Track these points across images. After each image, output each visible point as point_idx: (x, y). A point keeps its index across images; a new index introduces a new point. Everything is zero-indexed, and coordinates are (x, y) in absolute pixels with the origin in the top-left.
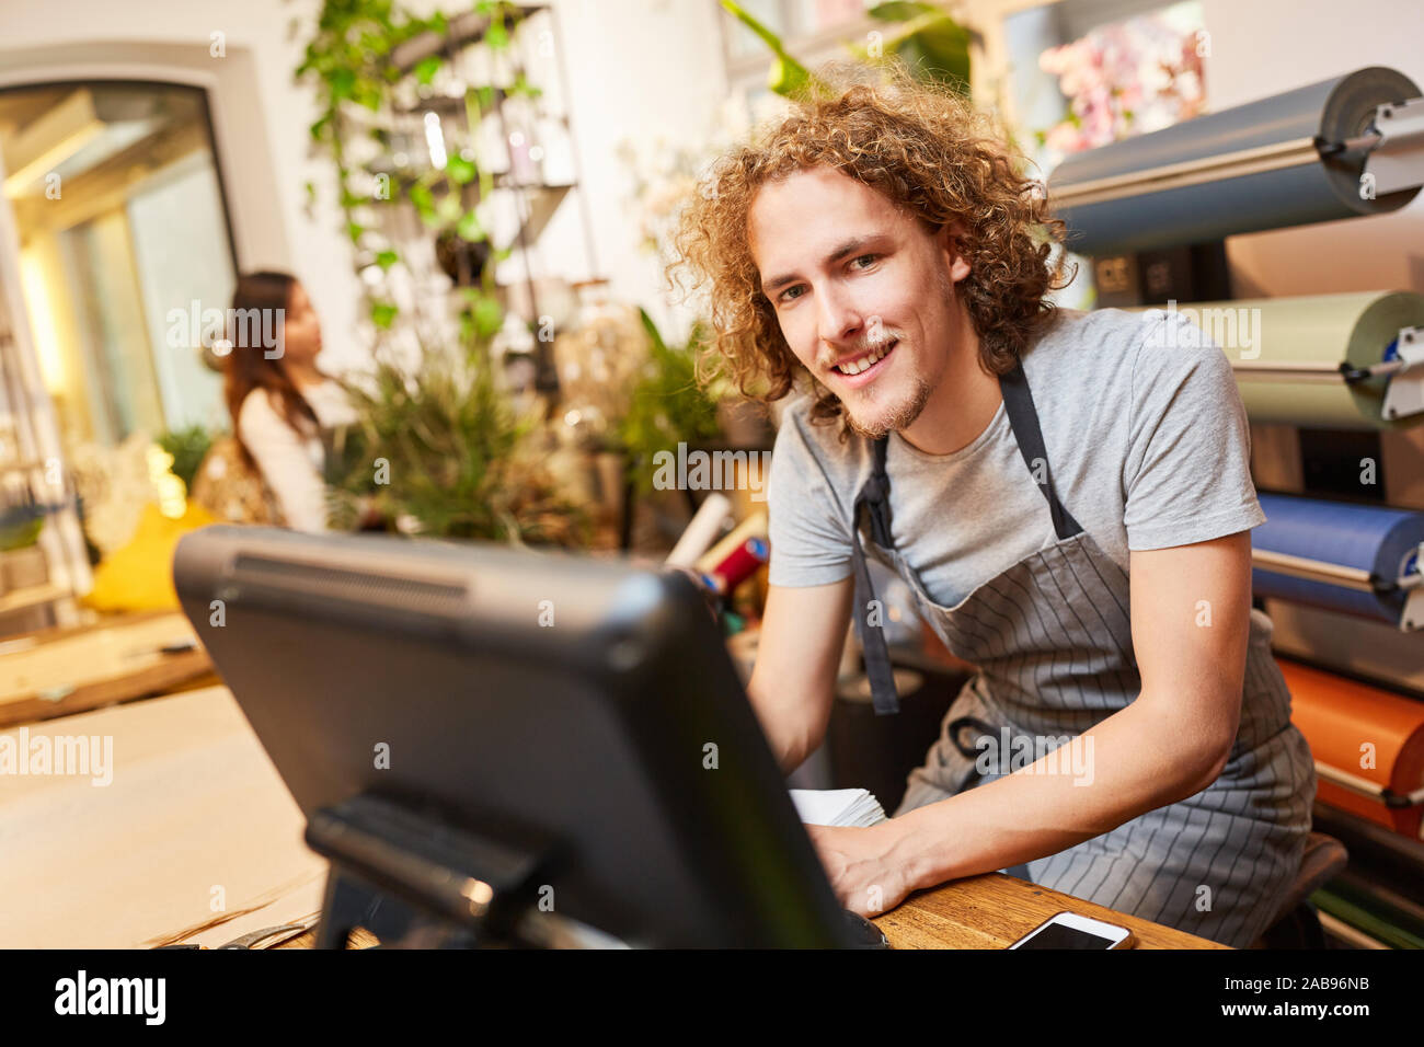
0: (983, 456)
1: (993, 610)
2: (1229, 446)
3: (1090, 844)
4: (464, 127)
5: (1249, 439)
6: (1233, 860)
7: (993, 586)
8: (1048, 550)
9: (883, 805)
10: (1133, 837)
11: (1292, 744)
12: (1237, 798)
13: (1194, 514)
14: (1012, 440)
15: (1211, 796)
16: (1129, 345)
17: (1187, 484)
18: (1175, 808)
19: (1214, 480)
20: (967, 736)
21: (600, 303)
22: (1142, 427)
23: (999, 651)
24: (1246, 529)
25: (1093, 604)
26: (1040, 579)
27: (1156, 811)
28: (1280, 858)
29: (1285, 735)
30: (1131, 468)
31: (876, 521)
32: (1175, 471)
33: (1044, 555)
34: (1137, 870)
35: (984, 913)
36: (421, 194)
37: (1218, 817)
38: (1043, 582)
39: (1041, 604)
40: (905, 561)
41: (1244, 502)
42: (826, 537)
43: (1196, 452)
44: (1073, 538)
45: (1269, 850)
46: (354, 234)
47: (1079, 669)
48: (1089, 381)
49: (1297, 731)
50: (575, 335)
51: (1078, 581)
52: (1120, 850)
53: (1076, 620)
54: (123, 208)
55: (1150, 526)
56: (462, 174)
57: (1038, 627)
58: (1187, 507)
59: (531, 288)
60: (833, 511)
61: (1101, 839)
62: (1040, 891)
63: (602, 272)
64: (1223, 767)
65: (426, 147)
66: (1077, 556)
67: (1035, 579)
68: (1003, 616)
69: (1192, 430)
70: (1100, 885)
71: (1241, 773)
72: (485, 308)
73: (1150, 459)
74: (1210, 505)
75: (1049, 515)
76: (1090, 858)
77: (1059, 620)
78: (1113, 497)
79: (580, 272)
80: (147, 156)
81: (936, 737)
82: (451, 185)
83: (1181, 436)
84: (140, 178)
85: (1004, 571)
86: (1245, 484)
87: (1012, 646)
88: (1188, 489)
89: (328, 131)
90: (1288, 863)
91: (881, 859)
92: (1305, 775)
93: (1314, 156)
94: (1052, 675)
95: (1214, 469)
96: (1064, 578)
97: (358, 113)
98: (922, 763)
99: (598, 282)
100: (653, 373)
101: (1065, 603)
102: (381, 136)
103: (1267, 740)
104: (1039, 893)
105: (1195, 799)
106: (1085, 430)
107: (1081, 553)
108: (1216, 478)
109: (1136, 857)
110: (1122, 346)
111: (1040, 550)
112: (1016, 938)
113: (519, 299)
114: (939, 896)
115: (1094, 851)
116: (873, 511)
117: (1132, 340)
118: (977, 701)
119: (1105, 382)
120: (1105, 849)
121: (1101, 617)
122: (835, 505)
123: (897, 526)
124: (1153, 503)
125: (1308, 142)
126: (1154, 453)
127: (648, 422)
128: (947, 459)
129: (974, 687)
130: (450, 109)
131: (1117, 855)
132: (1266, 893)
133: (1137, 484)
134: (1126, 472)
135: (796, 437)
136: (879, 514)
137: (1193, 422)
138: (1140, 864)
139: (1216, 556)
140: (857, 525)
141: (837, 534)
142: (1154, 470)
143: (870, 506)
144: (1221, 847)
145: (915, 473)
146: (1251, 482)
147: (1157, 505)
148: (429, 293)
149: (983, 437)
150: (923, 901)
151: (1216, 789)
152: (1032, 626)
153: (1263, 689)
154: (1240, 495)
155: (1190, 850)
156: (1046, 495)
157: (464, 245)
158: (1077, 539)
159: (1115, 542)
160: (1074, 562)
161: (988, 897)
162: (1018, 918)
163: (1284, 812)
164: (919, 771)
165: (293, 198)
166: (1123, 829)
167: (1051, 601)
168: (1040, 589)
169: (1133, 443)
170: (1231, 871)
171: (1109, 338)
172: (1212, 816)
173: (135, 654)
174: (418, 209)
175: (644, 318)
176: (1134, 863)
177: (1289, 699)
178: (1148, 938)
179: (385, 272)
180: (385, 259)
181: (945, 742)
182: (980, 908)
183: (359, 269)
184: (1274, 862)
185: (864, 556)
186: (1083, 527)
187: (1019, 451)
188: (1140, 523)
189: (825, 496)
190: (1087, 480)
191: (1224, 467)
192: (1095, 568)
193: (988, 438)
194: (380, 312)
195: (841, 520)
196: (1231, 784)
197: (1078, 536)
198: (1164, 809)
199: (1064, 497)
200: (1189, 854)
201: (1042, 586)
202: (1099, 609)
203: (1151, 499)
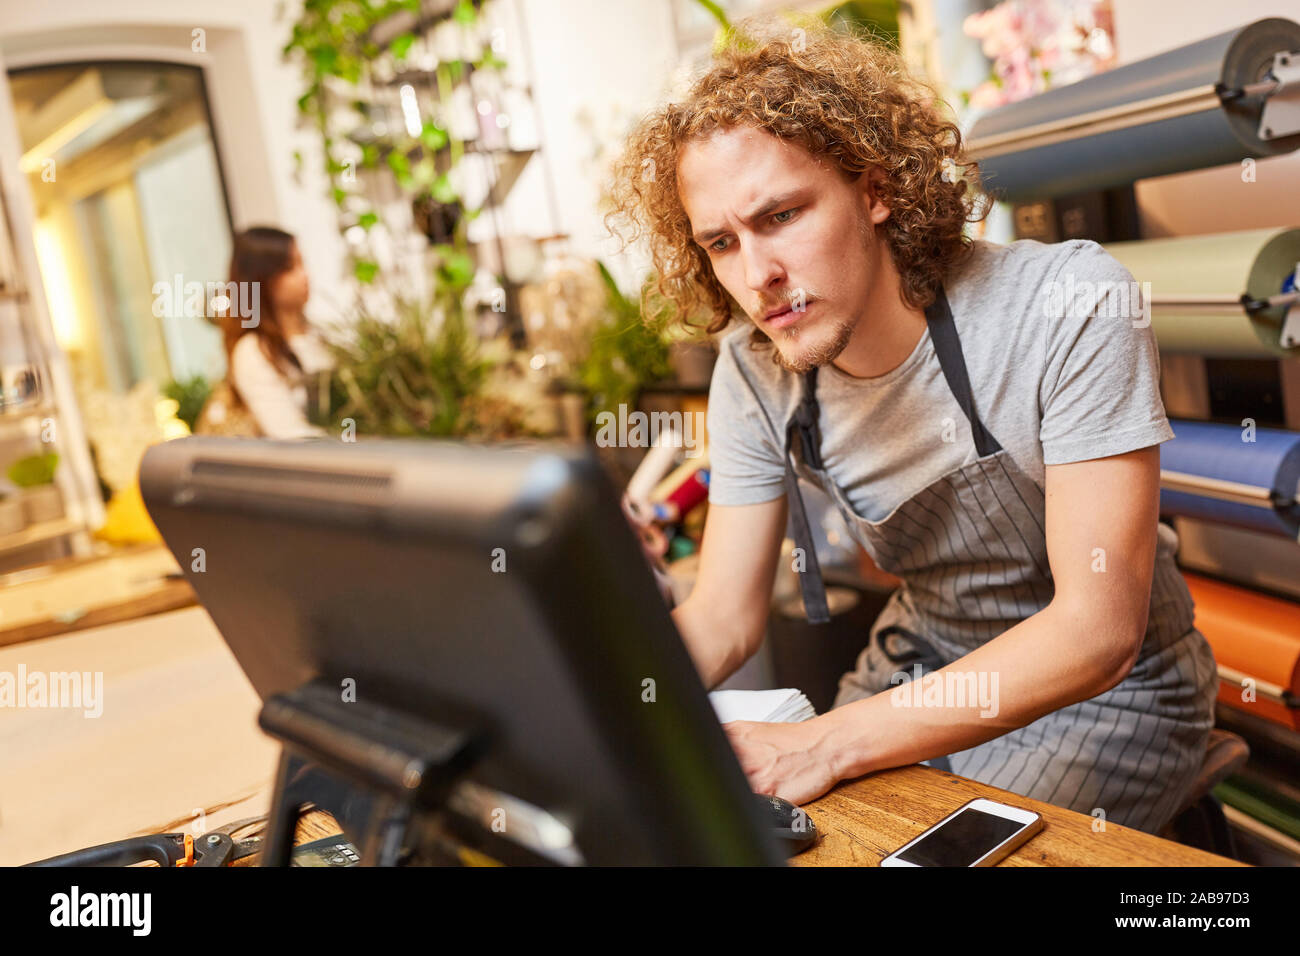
0: (909, 379)
1: (917, 523)
2: (1139, 366)
3: (1007, 740)
4: (437, 98)
5: (1159, 362)
6: (1141, 753)
7: (917, 500)
8: (969, 467)
9: (814, 704)
10: (1047, 733)
11: (1195, 649)
12: (1144, 697)
13: (1106, 430)
14: (936, 363)
15: (1121, 696)
16: (1046, 272)
17: (1099, 402)
18: (1086, 706)
19: (1125, 398)
20: (895, 643)
21: (562, 257)
22: (1058, 348)
23: (921, 563)
24: (1155, 444)
25: (1011, 519)
26: (962, 493)
27: (1068, 708)
28: (1184, 752)
29: (1188, 639)
30: (1047, 387)
31: (806, 445)
32: (1088, 389)
33: (965, 471)
34: (1051, 764)
35: (904, 800)
36: (398, 160)
37: (1126, 714)
38: (964, 496)
39: (962, 517)
40: (833, 480)
41: (1153, 419)
42: (759, 459)
43: (1108, 371)
44: (992, 456)
45: (1174, 745)
46: (339, 197)
47: (996, 579)
48: (1009, 306)
49: (1200, 634)
50: (539, 286)
51: (996, 496)
52: (1034, 745)
53: (993, 531)
54: (131, 179)
55: (1064, 441)
56: (435, 141)
57: (958, 539)
58: (1099, 423)
59: (499, 244)
60: (767, 435)
61: (1016, 734)
62: (957, 780)
63: (564, 228)
64: (1131, 669)
65: (403, 117)
66: (996, 473)
67: (956, 493)
68: (927, 528)
69: (1104, 351)
70: (1016, 778)
71: (1148, 675)
72: (458, 263)
73: (1065, 378)
74: (1120, 421)
75: (971, 433)
76: (1007, 753)
77: (977, 532)
78: (1030, 415)
79: (544, 228)
80: (151, 131)
81: (865, 644)
82: (424, 151)
83: (1094, 357)
84: (146, 151)
85: (927, 486)
86: (1154, 402)
87: (933, 557)
88: (1100, 406)
89: (313, 103)
90: (1193, 757)
91: (810, 751)
92: (1208, 675)
93: (1215, 102)
94: (970, 586)
95: (1125, 387)
96: (984, 493)
97: (340, 87)
98: (853, 668)
99: (559, 237)
100: (611, 320)
101: (984, 516)
102: (361, 107)
103: (1172, 643)
104: (956, 782)
105: (1105, 697)
106: (1005, 351)
107: (1000, 470)
108: (1127, 396)
109: (1050, 752)
110: (1040, 272)
111: (962, 467)
112: (933, 822)
113: (488, 255)
114: (864, 786)
115: (1012, 746)
116: (804, 435)
117: (1049, 267)
118: (903, 611)
119: (1024, 307)
120: (1021, 744)
121: (1017, 530)
122: (768, 428)
123: (826, 447)
124: (1067, 420)
125: (1210, 89)
126: (1069, 372)
127: (606, 365)
128: (878, 381)
129: (900, 598)
130: (424, 81)
131: (1032, 750)
132: (1172, 784)
133: (1052, 402)
134: (1043, 391)
135: (733, 366)
136: (809, 439)
137: (1106, 344)
138: (1055, 758)
139: (1125, 469)
140: (788, 447)
141: (770, 456)
142: (1069, 389)
143: (800, 431)
144: (1129, 743)
145: (845, 398)
146: (1160, 400)
147: (1072, 421)
148: (407, 250)
149: (909, 361)
150: (848, 790)
151: (1124, 690)
152: (952, 538)
153: (1167, 598)
154: (1149, 413)
155: (1101, 745)
156: (966, 414)
157: (436, 206)
158: (996, 457)
159: (1032, 459)
160: (994, 478)
161: (909, 786)
162: (936, 805)
163: (1188, 710)
164: (850, 676)
165: (282, 166)
166: (1037, 726)
167: (971, 514)
168: (960, 503)
169: (1050, 363)
170: (1139, 763)
171: (1028, 266)
172: (1120, 714)
173: (139, 580)
174: (396, 174)
175: (602, 270)
176: (1047, 756)
177: (1193, 605)
178: (1056, 822)
179: (367, 231)
180: (367, 221)
181: (874, 650)
182: (901, 795)
183: (343, 230)
184: (1178, 756)
185: (796, 477)
186: (1003, 445)
187: (942, 374)
188: (1055, 438)
189: (759, 421)
190: (1006, 400)
191: (1135, 387)
192: (1012, 483)
193: (915, 363)
194: (362, 268)
195: (774, 443)
196: (1139, 685)
197: (997, 454)
198: (1075, 707)
199: (984, 416)
200: (1099, 748)
201: (963, 501)
202: (1016, 523)
203: (1065, 415)
